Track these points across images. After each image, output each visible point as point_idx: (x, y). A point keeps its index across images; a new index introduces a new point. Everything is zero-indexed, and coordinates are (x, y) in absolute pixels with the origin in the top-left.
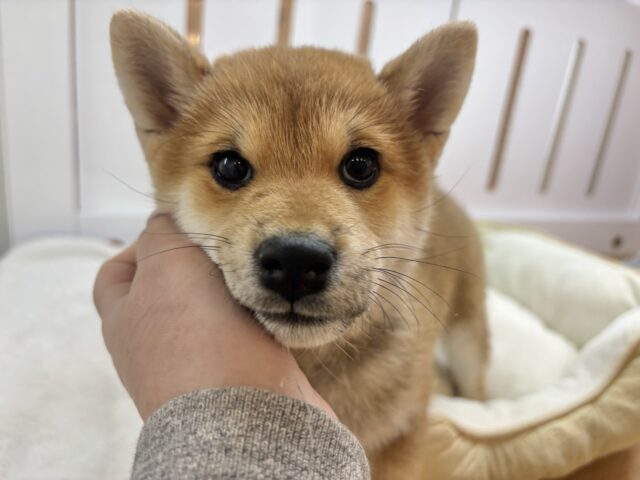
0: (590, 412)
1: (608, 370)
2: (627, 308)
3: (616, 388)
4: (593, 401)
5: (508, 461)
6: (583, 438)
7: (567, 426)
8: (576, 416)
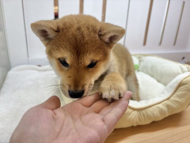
0: (167, 102)
1: (172, 91)
2: (179, 74)
3: (174, 95)
4: (168, 99)
5: (144, 115)
6: (165, 109)
7: (160, 106)
8: (163, 103)
